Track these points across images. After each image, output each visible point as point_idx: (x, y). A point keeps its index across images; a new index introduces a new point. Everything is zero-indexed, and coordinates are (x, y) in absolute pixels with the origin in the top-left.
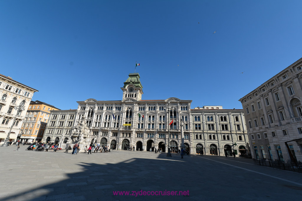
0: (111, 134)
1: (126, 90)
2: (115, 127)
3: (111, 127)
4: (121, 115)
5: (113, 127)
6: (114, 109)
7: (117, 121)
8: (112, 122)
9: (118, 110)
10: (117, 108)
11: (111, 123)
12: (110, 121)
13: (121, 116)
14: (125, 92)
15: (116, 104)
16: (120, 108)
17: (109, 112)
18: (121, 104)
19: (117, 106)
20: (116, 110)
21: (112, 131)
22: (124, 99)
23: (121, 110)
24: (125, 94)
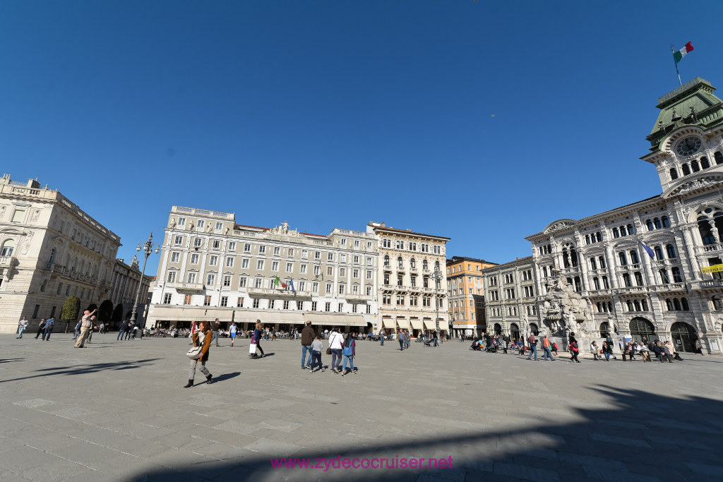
0: (660, 306)
1: (665, 156)
2: (666, 280)
3: (653, 282)
4: (678, 239)
5: (660, 282)
6: (643, 229)
7: (668, 263)
8: (649, 267)
9: (658, 227)
10: (652, 220)
11: (646, 272)
12: (641, 267)
13: (679, 244)
14: (664, 164)
15: (640, 213)
16: (665, 219)
17: (627, 242)
18: (662, 204)
19: (651, 217)
20: (650, 228)
21: (661, 296)
22: (670, 186)
23: (672, 226)
24: (668, 170)
